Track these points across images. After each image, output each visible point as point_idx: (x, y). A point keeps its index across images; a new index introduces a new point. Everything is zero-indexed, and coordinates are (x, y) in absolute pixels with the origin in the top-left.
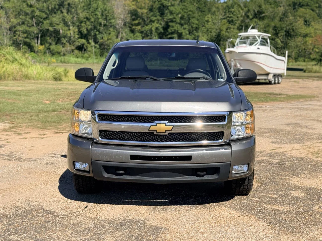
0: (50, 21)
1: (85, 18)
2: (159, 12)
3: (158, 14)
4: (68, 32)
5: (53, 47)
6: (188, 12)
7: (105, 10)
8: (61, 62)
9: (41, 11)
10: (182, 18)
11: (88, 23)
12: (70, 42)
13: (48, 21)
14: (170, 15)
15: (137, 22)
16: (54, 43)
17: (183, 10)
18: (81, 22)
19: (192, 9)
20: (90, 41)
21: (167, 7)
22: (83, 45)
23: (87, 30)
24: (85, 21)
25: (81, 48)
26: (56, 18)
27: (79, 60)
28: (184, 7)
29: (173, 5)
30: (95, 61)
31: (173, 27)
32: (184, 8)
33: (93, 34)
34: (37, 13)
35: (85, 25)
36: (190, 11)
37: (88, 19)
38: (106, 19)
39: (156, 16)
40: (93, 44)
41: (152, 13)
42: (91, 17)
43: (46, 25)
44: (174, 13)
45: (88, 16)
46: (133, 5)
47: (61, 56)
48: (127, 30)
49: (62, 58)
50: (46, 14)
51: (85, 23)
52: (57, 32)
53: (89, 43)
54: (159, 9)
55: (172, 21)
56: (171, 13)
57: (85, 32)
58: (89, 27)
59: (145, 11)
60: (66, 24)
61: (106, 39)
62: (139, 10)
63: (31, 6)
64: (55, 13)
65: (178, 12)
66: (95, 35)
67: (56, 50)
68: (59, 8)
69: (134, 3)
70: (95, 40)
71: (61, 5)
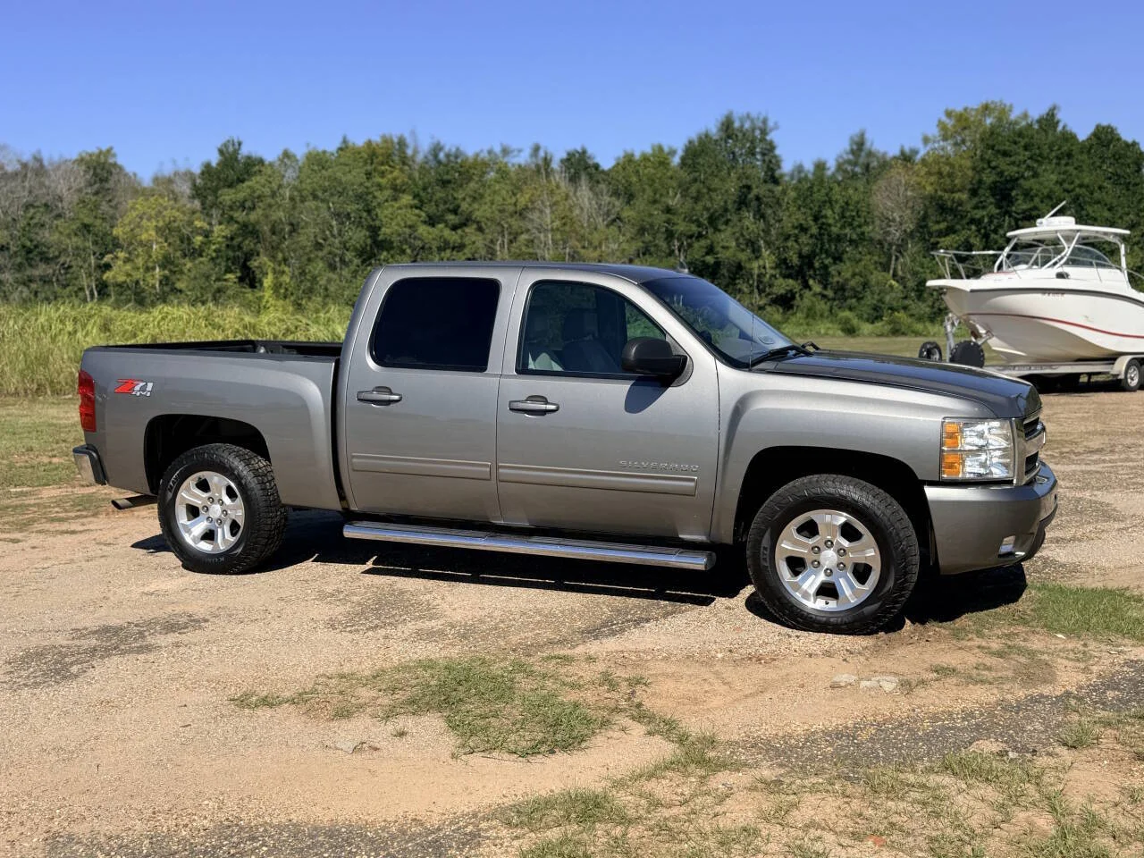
0: (709, 241)
1: (796, 228)
2: (993, 195)
3: (992, 200)
6: (1073, 190)
7: (847, 203)
9: (689, 219)
11: (804, 239)
12: (762, 287)
13: (703, 242)
14: (1024, 201)
15: (943, 226)
17: (1061, 184)
18: (787, 238)
19: (1086, 181)
20: (811, 282)
21: (1014, 181)
22: (792, 292)
23: (801, 256)
24: (796, 236)
25: (784, 301)
26: (725, 235)
28: (1065, 177)
29: (1036, 175)
32: (1064, 181)
33: (817, 265)
34: (682, 227)
35: (795, 244)
36: (1081, 186)
37: (803, 229)
39: (985, 208)
40: (817, 288)
41: (975, 200)
42: (812, 223)
44: (1036, 195)
45: (803, 222)
46: (932, 184)
50: (699, 225)
51: (796, 241)
53: (807, 286)
54: (994, 189)
56: (1027, 195)
57: (795, 260)
58: (806, 250)
59: (964, 196)
60: (753, 246)
61: (848, 275)
62: (946, 196)
63: (668, 210)
64: (726, 222)
65: (1046, 192)
66: (826, 267)
68: (739, 209)
69: (933, 179)
70: (825, 282)
71: (742, 203)
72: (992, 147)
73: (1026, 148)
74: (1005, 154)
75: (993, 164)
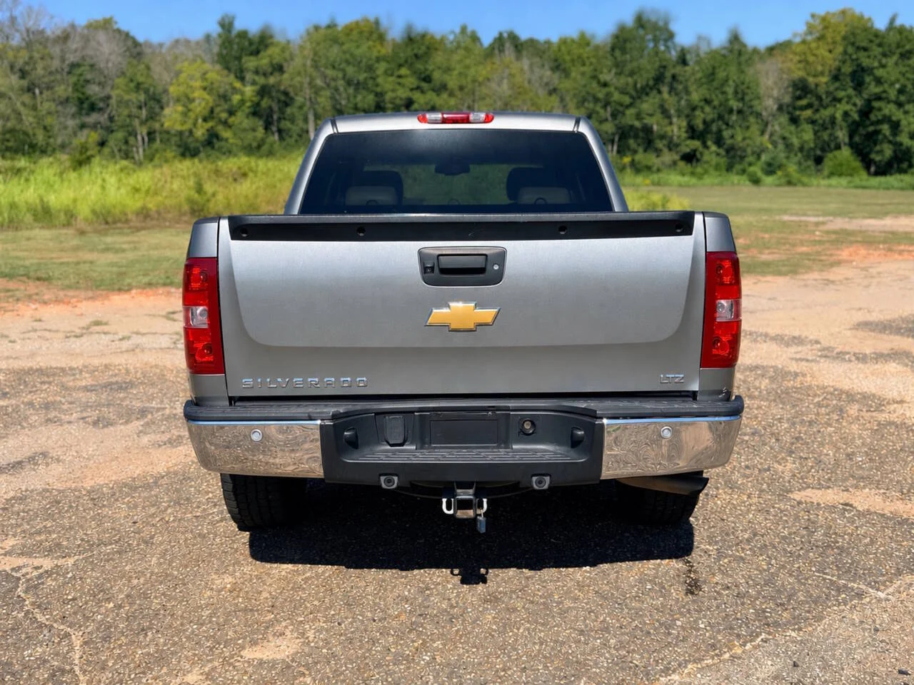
0: (636, 110)
1: (701, 101)
2: (852, 81)
3: (851, 84)
4: (669, 129)
5: (640, 157)
7: (743, 83)
8: (654, 184)
9: (623, 92)
10: (901, 91)
11: (707, 109)
12: (672, 146)
13: (633, 111)
14: (876, 86)
15: (804, 102)
16: (641, 150)
17: (904, 75)
18: (694, 109)
20: (709, 143)
21: (870, 71)
22: (695, 151)
23: (705, 122)
24: (702, 106)
25: (690, 158)
26: (648, 105)
27: (686, 179)
29: (883, 66)
30: (716, 181)
31: (880, 109)
33: (715, 130)
34: (616, 96)
35: (700, 113)
37: (707, 102)
38: (742, 99)
39: (845, 90)
40: (714, 148)
41: (837, 84)
42: (714, 97)
43: (629, 118)
44: (886, 82)
45: (708, 96)
46: (799, 69)
47: (652, 172)
48: (784, 119)
49: (655, 177)
50: (631, 97)
51: (702, 110)
52: (647, 130)
53: (706, 147)
54: (854, 75)
55: (879, 98)
56: (879, 81)
57: (701, 127)
58: (709, 118)
59: (824, 79)
60: (665, 112)
61: (740, 138)
62: (811, 80)
63: (605, 85)
64: (647, 94)
65: (893, 79)
66: (720, 131)
67: (645, 162)
68: (655, 85)
69: (801, 65)
70: (719, 142)
71: (659, 79)
72: (853, 44)
73: (880, 45)
74: (865, 49)
75: (854, 57)
